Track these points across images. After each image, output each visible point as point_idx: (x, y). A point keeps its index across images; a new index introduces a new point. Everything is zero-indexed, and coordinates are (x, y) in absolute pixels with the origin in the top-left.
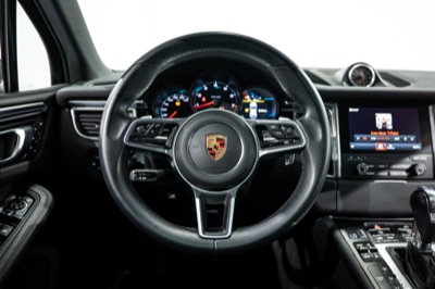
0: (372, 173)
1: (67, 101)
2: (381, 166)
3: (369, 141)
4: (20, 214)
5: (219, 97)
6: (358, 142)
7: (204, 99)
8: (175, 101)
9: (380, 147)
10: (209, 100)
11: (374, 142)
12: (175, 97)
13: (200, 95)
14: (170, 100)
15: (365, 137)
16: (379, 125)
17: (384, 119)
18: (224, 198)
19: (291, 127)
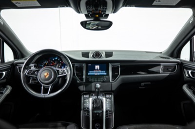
0: (93, 81)
1: (16, 64)
2: (95, 79)
3: (93, 73)
4: (3, 92)
5: (57, 62)
6: (90, 73)
9: (96, 74)
10: (54, 63)
12: (46, 62)
13: (52, 62)
17: (97, 67)
18: (49, 87)
19: (64, 71)
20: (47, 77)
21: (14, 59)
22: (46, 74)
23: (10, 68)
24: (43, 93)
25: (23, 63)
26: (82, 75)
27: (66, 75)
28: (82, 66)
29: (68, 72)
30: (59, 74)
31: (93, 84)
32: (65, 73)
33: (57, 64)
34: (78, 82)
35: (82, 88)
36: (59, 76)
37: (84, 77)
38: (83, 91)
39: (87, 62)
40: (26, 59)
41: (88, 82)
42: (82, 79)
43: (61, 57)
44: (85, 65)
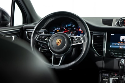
0: (116, 56)
1: (25, 29)
2: (120, 54)
3: (117, 45)
5: (71, 29)
6: (113, 45)
7: (66, 30)
8: (57, 30)
9: (121, 47)
10: (67, 30)
11: (118, 45)
12: (57, 29)
13: (65, 28)
14: (56, 29)
15: (115, 44)
16: (121, 40)
18: (60, 56)
19: (80, 38)
20: (60, 44)
21: (23, 23)
22: (58, 41)
23: (19, 33)
24: (53, 64)
25: (33, 28)
26: (102, 47)
27: (82, 44)
28: (103, 35)
29: (84, 41)
30: (73, 43)
31: (116, 60)
32: (81, 42)
33: (71, 31)
34: (96, 55)
35: (100, 64)
36: (73, 44)
37: (105, 50)
38: (102, 69)
39: (109, 31)
40: (36, 24)
41: (110, 57)
42: (101, 52)
43: (78, 21)
44: (106, 35)
